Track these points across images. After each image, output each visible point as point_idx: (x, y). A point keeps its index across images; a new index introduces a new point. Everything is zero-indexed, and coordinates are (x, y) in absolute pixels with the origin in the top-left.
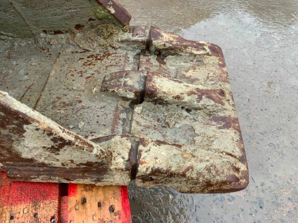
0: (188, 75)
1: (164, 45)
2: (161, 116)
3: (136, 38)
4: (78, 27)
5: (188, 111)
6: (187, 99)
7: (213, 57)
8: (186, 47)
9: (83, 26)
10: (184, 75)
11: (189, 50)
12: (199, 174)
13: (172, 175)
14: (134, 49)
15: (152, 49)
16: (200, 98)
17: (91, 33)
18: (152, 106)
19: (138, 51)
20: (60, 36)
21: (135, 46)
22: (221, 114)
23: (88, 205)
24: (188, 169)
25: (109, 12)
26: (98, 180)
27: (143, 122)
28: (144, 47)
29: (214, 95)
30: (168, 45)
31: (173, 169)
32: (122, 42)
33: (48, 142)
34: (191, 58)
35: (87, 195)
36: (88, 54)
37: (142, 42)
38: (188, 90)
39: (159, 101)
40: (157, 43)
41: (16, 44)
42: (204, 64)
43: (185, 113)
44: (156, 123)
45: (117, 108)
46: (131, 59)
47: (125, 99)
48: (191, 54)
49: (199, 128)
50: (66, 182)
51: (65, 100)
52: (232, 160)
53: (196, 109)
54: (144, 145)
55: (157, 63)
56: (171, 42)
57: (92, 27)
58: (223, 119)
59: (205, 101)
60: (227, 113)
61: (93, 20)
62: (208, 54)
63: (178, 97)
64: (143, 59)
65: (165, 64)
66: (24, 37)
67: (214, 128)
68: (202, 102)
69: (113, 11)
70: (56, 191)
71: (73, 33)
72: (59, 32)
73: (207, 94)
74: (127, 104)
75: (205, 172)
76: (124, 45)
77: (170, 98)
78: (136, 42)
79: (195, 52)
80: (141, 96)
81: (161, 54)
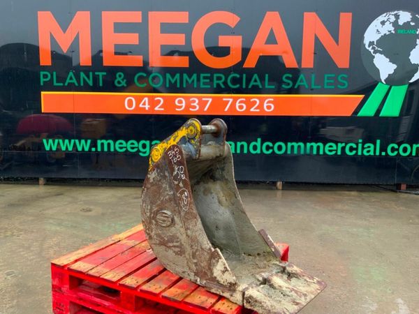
1: (292, 271)
3: (280, 264)
4: (258, 254)
5: (284, 295)
6: (284, 289)
7: (317, 285)
8: (304, 276)
9: (260, 254)
11: (305, 278)
12: (267, 306)
13: (256, 301)
14: (277, 269)
15: (286, 271)
16: (291, 291)
17: (262, 258)
18: (268, 287)
19: (279, 270)
20: (250, 257)
21: (278, 267)
26: (231, 295)
28: (282, 269)
29: (299, 293)
30: (294, 272)
32: (273, 264)
33: (223, 269)
34: (305, 282)
35: (226, 303)
37: (282, 267)
38: (288, 287)
39: (272, 286)
40: (289, 269)
42: (310, 286)
43: (282, 295)
45: (253, 282)
47: (258, 280)
49: (283, 302)
50: (221, 294)
52: (285, 310)
53: (288, 296)
56: (296, 271)
57: (264, 256)
59: (293, 293)
60: (300, 302)
61: (265, 252)
62: (314, 283)
63: (280, 286)
64: (280, 275)
65: (290, 280)
66: (235, 254)
67: (290, 304)
68: (291, 294)
69: (273, 250)
70: (217, 298)
71: (256, 257)
72: (250, 255)
73: (296, 292)
74: (259, 283)
76: (274, 266)
77: (277, 285)
79: (308, 280)
80: (265, 281)
81: (290, 275)
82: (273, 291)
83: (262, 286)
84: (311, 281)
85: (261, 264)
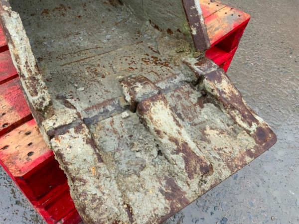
0: (208, 131)
1: (213, 90)
2: (136, 135)
3: (196, 68)
4: (169, 31)
5: (160, 153)
6: (165, 140)
7: (251, 140)
8: (233, 108)
9: (172, 33)
10: (205, 129)
11: (234, 113)
12: (85, 193)
14: (188, 75)
15: (201, 86)
16: (177, 152)
18: (138, 121)
19: (189, 79)
20: (156, 31)
21: (190, 73)
22: (180, 184)
23: (27, 137)
24: (81, 180)
25: (191, 31)
27: (117, 125)
28: (196, 79)
29: (193, 162)
30: (216, 93)
31: (70, 167)
32: (184, 62)
34: (230, 122)
36: (155, 55)
37: (197, 74)
38: (176, 136)
39: (144, 122)
40: (208, 84)
41: (130, 19)
42: (235, 138)
43: (155, 152)
44: (126, 136)
45: (113, 99)
46: (176, 81)
48: (233, 118)
49: (148, 172)
51: (99, 69)
53: (166, 158)
54: (76, 132)
55: (195, 101)
56: (222, 92)
57: (177, 37)
58: (176, 189)
59: (179, 159)
60: (185, 188)
61: (180, 31)
62: (248, 132)
63: (158, 132)
64: (187, 88)
65: (202, 107)
66: (138, 17)
67: (157, 185)
68: (174, 156)
69: (194, 33)
72: (156, 27)
73: (189, 156)
74: (123, 104)
75: (89, 198)
76: (183, 67)
77: (152, 127)
78: (192, 69)
79: (238, 120)
80: (135, 107)
81: (206, 97)
82: (144, 132)
83: (125, 114)
84: (245, 125)
85: (166, 53)
